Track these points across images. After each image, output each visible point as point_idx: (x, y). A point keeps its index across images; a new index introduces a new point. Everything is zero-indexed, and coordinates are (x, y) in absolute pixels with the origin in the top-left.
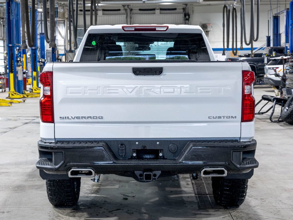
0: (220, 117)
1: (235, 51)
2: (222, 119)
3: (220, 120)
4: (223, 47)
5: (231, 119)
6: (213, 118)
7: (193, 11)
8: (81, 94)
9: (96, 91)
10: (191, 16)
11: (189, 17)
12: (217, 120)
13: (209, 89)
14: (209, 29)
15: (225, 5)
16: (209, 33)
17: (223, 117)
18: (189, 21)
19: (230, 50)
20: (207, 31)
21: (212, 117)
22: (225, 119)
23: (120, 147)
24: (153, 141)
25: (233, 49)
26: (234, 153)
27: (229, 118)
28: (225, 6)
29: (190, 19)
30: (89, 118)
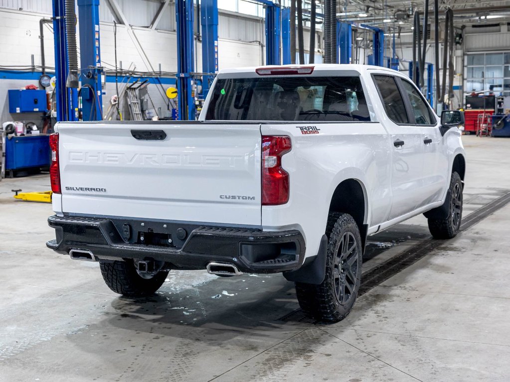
0: (234, 197)
2: (237, 200)
3: (234, 200)
5: (248, 201)
6: (226, 198)
8: (82, 161)
9: (96, 158)
12: (231, 200)
13: (218, 160)
17: (237, 198)
21: (224, 197)
22: (241, 200)
23: (124, 227)
24: (159, 223)
26: (243, 246)
27: (246, 199)
30: (93, 191)
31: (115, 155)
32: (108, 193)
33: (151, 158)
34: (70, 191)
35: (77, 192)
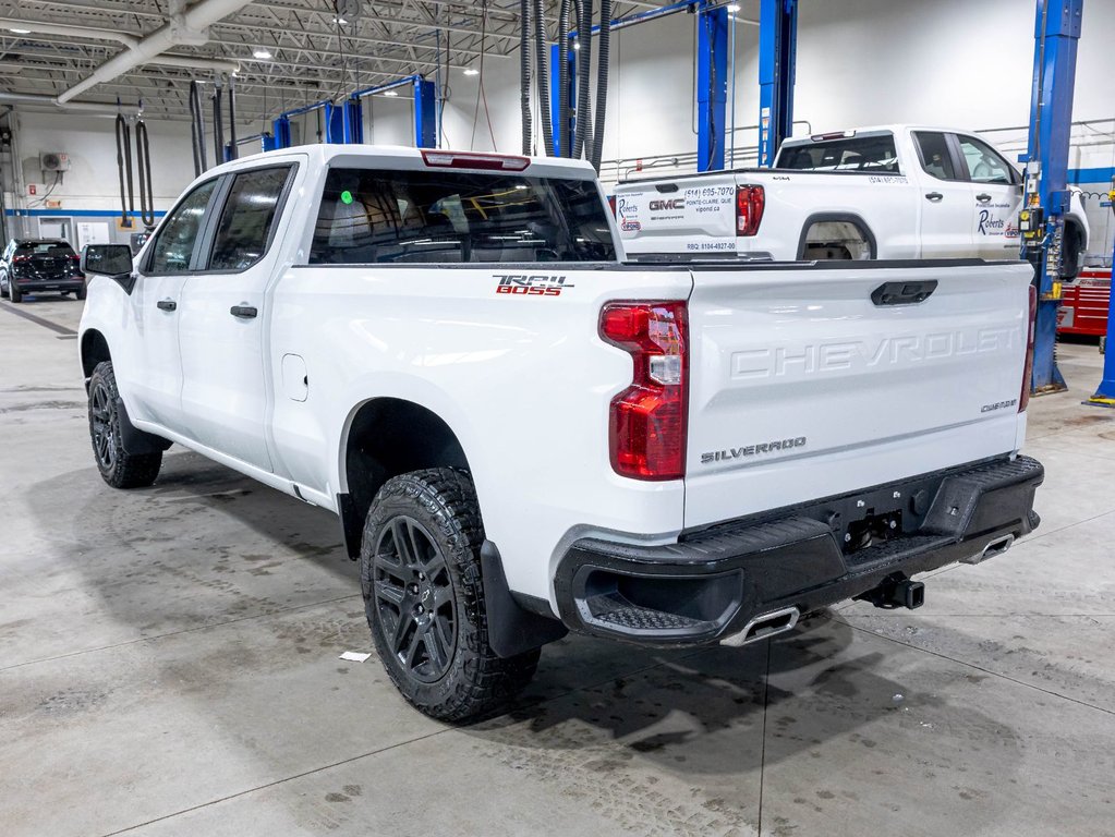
0: (996, 407)
1: (148, 219)
3: (995, 412)
4: (121, 209)
5: (1009, 409)
6: (988, 410)
7: (19, 122)
8: (767, 374)
9: (802, 360)
10: (14, 134)
11: (11, 137)
12: (992, 412)
14: (63, 167)
15: (119, 115)
16: (64, 174)
17: (1000, 406)
18: (10, 145)
19: (137, 214)
20: (58, 172)
22: (1002, 409)
25: (143, 214)
28: (120, 118)
29: (14, 141)
30: (775, 449)
31: (843, 348)
32: (808, 448)
33: (909, 346)
34: (714, 465)
35: (734, 461)
